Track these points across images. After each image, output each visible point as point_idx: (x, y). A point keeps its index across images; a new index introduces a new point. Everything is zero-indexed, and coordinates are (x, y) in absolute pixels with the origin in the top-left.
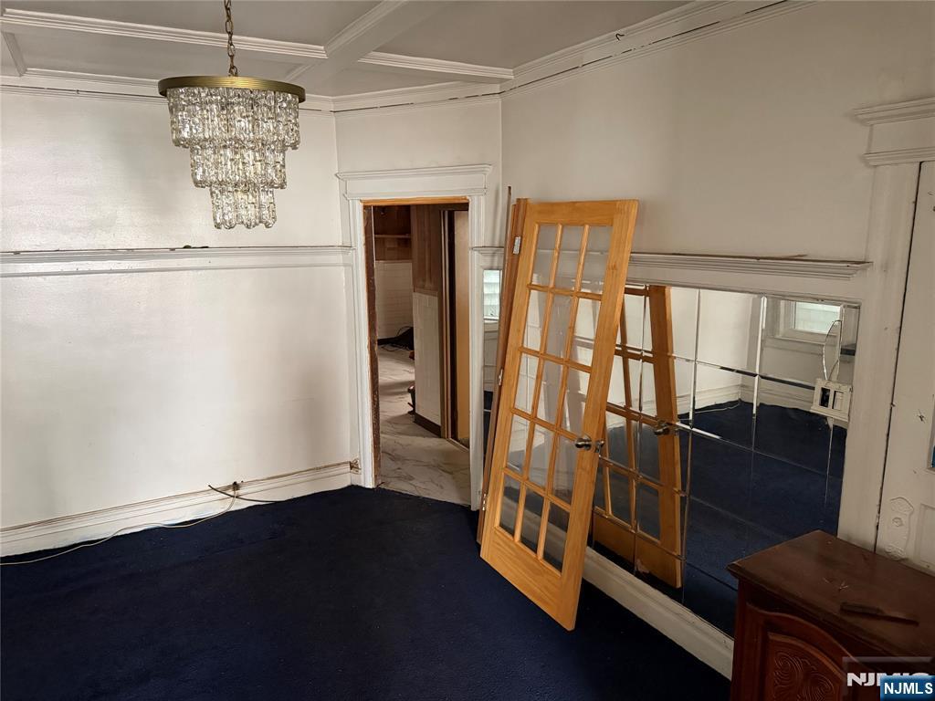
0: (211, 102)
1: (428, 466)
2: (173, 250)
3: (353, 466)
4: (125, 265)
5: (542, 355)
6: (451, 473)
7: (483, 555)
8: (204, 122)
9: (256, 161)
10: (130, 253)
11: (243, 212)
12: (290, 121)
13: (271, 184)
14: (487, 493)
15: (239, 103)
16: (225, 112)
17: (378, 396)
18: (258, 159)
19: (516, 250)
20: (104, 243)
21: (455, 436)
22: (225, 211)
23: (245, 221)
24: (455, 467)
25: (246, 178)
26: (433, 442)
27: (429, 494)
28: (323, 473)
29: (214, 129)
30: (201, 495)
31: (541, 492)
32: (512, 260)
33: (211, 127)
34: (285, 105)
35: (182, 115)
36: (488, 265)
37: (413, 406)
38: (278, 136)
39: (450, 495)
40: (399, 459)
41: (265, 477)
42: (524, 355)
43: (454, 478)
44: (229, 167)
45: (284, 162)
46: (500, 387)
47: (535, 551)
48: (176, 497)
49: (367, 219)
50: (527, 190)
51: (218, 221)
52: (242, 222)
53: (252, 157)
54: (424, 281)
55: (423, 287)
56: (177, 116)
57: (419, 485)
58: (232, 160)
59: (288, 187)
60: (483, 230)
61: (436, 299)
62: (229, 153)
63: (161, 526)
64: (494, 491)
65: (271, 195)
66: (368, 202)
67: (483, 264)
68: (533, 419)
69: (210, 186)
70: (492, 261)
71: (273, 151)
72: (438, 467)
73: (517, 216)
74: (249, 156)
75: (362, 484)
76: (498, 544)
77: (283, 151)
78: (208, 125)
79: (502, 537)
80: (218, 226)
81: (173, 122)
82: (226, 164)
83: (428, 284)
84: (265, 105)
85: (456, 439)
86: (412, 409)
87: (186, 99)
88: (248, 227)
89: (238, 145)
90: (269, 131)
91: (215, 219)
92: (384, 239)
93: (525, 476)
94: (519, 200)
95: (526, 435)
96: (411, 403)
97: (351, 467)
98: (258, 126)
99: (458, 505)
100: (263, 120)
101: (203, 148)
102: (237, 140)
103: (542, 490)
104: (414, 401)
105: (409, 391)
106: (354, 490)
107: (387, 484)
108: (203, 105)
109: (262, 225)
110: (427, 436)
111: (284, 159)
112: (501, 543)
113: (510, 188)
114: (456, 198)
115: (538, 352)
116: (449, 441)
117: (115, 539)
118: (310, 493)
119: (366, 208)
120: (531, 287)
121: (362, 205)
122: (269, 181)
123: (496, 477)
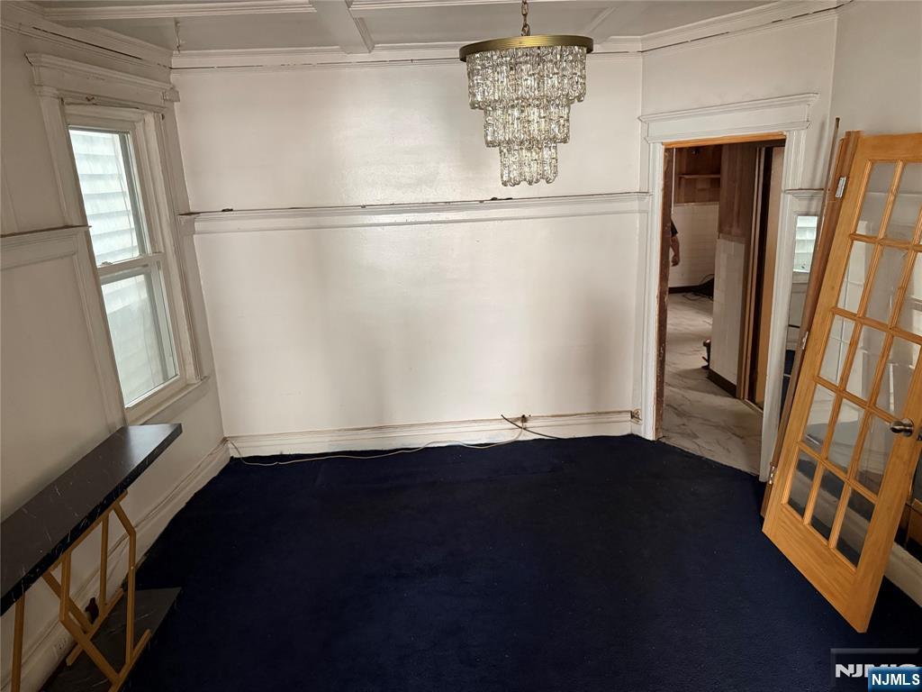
0: (502, 64)
1: (717, 426)
2: (481, 202)
3: (634, 416)
4: (443, 216)
5: (860, 319)
6: (742, 438)
7: (766, 529)
8: (496, 84)
9: (540, 118)
10: (448, 206)
11: (527, 169)
12: (576, 74)
13: (554, 140)
14: (776, 467)
15: (526, 62)
16: (513, 72)
17: (664, 350)
18: (542, 115)
19: (839, 194)
20: (428, 197)
21: (752, 397)
22: (511, 169)
23: (528, 178)
24: (747, 432)
25: (529, 135)
26: (725, 402)
27: (713, 456)
28: (604, 418)
29: (503, 90)
30: (494, 423)
31: (841, 475)
32: (833, 204)
33: (500, 88)
34: (571, 58)
35: (478, 79)
36: (804, 209)
37: (708, 361)
38: (562, 90)
39: (738, 462)
40: (684, 415)
41: (549, 414)
42: (837, 316)
43: (744, 443)
44: (515, 126)
45: (568, 117)
46: (804, 351)
47: (827, 537)
48: (475, 421)
49: (668, 163)
50: (861, 121)
51: (505, 179)
52: (525, 180)
53: (537, 114)
54: (731, 226)
55: (730, 233)
56: (473, 81)
57: (704, 445)
58: (518, 119)
59: (570, 142)
60: (801, 170)
61: (742, 247)
62: (516, 113)
63: (461, 444)
64: (785, 465)
65: (553, 151)
66: (671, 144)
67: (798, 208)
68: (841, 392)
69: (499, 145)
70: (809, 207)
71: (558, 105)
72: (725, 429)
73: (845, 153)
74: (534, 113)
75: (642, 435)
76: (784, 522)
77: (568, 106)
78: (498, 86)
79: (789, 514)
80: (505, 184)
81: (470, 87)
82: (512, 124)
83: (735, 230)
84: (551, 61)
85: (754, 402)
86: (706, 364)
87: (481, 63)
88: (530, 183)
89: (523, 103)
90: (553, 86)
91: (502, 177)
92: (695, 179)
93: (824, 455)
94: (849, 134)
95: (830, 407)
96: (706, 358)
97: (632, 417)
98: (544, 82)
99: (746, 473)
100: (548, 76)
101: (494, 109)
102: (524, 99)
103: (842, 473)
104: (709, 356)
105: (705, 344)
106: (633, 440)
107: (668, 438)
108: (494, 67)
109: (543, 181)
110: (721, 395)
111: (568, 114)
112: (788, 523)
113: (838, 119)
114: (769, 135)
115: (855, 315)
116: (745, 403)
117: (426, 449)
118: (591, 435)
119: (667, 150)
120: (854, 237)
121: (663, 147)
122: (551, 136)
123: (788, 451)
